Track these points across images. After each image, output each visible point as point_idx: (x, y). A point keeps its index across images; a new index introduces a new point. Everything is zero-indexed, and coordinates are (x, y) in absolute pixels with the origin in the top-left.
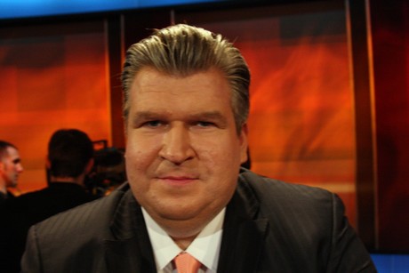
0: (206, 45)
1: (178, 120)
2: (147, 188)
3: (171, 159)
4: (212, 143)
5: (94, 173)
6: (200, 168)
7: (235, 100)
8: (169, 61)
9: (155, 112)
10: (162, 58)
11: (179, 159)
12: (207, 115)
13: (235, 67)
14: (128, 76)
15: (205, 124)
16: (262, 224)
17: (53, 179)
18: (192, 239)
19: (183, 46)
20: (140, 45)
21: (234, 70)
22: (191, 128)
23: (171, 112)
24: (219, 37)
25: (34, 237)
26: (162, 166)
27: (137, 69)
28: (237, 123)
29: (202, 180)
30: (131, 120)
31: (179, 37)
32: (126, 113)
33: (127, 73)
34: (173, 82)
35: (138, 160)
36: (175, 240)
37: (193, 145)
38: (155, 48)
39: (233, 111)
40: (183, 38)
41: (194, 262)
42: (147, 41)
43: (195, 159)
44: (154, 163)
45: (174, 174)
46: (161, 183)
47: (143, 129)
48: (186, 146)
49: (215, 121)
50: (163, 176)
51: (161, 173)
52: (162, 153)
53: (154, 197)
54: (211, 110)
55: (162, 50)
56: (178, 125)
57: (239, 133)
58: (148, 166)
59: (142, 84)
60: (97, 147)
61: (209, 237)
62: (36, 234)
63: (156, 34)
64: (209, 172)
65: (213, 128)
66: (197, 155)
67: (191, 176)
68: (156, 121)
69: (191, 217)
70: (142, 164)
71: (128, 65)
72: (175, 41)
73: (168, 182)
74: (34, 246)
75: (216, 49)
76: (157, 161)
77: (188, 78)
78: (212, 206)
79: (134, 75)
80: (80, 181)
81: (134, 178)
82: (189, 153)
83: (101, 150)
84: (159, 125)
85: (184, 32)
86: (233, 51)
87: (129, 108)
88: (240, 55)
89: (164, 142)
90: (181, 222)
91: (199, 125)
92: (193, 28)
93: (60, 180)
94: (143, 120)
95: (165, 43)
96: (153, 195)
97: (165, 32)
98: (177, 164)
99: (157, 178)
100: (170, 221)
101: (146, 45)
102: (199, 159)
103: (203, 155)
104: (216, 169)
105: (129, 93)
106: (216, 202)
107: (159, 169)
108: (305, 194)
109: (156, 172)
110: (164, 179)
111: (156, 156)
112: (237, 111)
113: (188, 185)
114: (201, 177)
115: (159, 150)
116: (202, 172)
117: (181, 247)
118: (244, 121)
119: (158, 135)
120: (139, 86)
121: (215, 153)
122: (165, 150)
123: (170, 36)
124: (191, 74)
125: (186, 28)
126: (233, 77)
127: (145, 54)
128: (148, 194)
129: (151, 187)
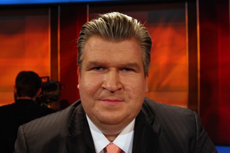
0: (130, 24)
1: (113, 67)
2: (94, 106)
3: (110, 89)
4: (132, 81)
5: (41, 95)
6: (125, 95)
7: (144, 57)
8: (110, 33)
9: (100, 63)
12: (130, 64)
13: (145, 38)
14: (83, 40)
15: (128, 70)
16: (156, 128)
17: (18, 98)
18: (116, 136)
19: (118, 24)
20: (91, 23)
21: (144, 40)
22: (120, 72)
23: (110, 62)
24: (136, 21)
26: (103, 93)
27: (89, 36)
28: (144, 70)
29: (126, 102)
31: (115, 19)
32: (80, 62)
33: (82, 39)
34: (111, 45)
35: (89, 89)
36: (106, 136)
37: (121, 81)
38: (100, 25)
40: (118, 20)
41: (118, 149)
42: (96, 20)
43: (122, 89)
44: (99, 92)
45: (110, 98)
46: (102, 103)
47: (92, 71)
48: (118, 82)
49: (134, 68)
50: (103, 99)
51: (102, 97)
52: (103, 86)
53: (97, 111)
54: (132, 62)
55: (105, 26)
56: (113, 70)
58: (94, 93)
59: (92, 46)
60: (44, 81)
61: (127, 135)
63: (99, 17)
64: (130, 97)
65: (132, 72)
66: (123, 87)
67: (120, 100)
68: (99, 67)
69: (119, 123)
70: (91, 91)
71: (83, 34)
72: (113, 21)
73: (106, 102)
74: (23, 137)
75: (135, 27)
76: (100, 90)
77: (119, 43)
78: (130, 117)
79: (86, 40)
80: (34, 99)
81: (85, 100)
82: (120, 86)
83: (46, 82)
84: (101, 69)
85: (118, 17)
86: (144, 29)
87: (83, 59)
88: (147, 31)
89: (104, 79)
90: (112, 126)
91: (124, 70)
93: (22, 98)
94: (93, 66)
95: (107, 22)
96: (97, 110)
97: (106, 15)
98: (112, 92)
99: (100, 100)
100: (106, 125)
101: (96, 23)
102: (124, 89)
103: (127, 87)
104: (134, 96)
106: (132, 115)
107: (101, 95)
109: (99, 97)
110: (104, 100)
111: (100, 87)
112: (145, 63)
113: (118, 105)
114: (125, 100)
115: (102, 84)
116: (126, 97)
117: (109, 140)
118: (148, 69)
119: (101, 75)
120: (90, 47)
121: (133, 86)
122: (106, 84)
123: (110, 18)
124: (122, 41)
125: (119, 14)
126: (143, 43)
127: (95, 28)
128: (94, 109)
129: (96, 105)
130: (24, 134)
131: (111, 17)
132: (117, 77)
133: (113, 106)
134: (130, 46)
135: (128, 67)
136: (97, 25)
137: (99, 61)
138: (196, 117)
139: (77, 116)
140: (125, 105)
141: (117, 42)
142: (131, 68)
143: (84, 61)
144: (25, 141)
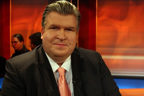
1: (62, 28)
2: (51, 47)
8: (62, 10)
10: (60, 10)
19: (66, 7)
22: (65, 31)
23: (61, 25)
24: (74, 6)
28: (77, 31)
29: (68, 46)
31: (65, 4)
34: (62, 17)
35: (50, 38)
37: (66, 36)
38: (57, 6)
44: (54, 40)
46: (55, 46)
47: (51, 30)
50: (57, 44)
52: (57, 37)
53: (53, 50)
54: (72, 26)
55: (60, 7)
58: (52, 41)
63: (57, 2)
64: (70, 44)
65: (71, 32)
66: (67, 38)
68: (55, 27)
70: (51, 40)
73: (58, 45)
82: (65, 38)
84: (56, 29)
89: (58, 34)
90: (60, 58)
95: (61, 5)
97: (59, 1)
99: (55, 44)
100: (57, 58)
104: (72, 43)
115: (56, 36)
116: (68, 44)
120: (51, 17)
122: (59, 36)
124: (68, 15)
125: (67, 2)
127: (55, 8)
128: (51, 49)
131: (62, 3)
132: (64, 33)
133: (62, 47)
134: (71, 18)
137: (55, 24)
140: (67, 48)
142: (71, 29)
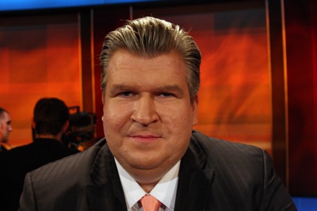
0: (168, 33)
1: (146, 91)
2: (121, 144)
3: (141, 122)
4: (172, 109)
6: (163, 129)
7: (189, 77)
8: (140, 45)
9: (127, 86)
10: (134, 43)
11: (147, 122)
12: (169, 88)
13: (191, 51)
14: (106, 56)
15: (167, 94)
16: (209, 173)
17: (38, 136)
18: (154, 184)
19: (151, 33)
20: (116, 32)
21: (189, 53)
22: (156, 98)
23: (141, 85)
24: (178, 27)
25: (30, 182)
26: (133, 127)
27: (114, 51)
28: (190, 95)
29: (165, 138)
30: (108, 91)
31: (147, 27)
32: (104, 86)
33: (105, 54)
34: (143, 62)
35: (114, 122)
36: (141, 185)
37: (157, 111)
38: (128, 35)
39: (188, 85)
40: (151, 27)
41: (156, 202)
42: (122, 29)
43: (159, 122)
44: (127, 125)
45: (142, 134)
46: (132, 140)
47: (118, 98)
48: (152, 112)
49: (175, 93)
50: (133, 135)
51: (132, 133)
52: (133, 117)
53: (126, 151)
54: (172, 84)
55: (134, 36)
56: (146, 96)
57: (192, 102)
58: (121, 127)
59: (118, 63)
60: (72, 112)
61: (168, 183)
62: (31, 180)
63: (128, 24)
64: (170, 132)
65: (173, 98)
66: (160, 119)
67: (155, 135)
68: (128, 92)
69: (156, 167)
70: (117, 125)
71: (106, 48)
72: (145, 30)
73: (138, 139)
74: (30, 189)
75: (176, 37)
76: (129, 123)
77: (154, 59)
78: (171, 159)
79: (111, 56)
81: (110, 136)
82: (155, 117)
83: (75, 114)
84: (131, 95)
85: (151, 23)
86: (188, 38)
87: (107, 81)
88: (194, 42)
89: (134, 109)
90: (147, 171)
91: (162, 96)
92: (158, 20)
93: (42, 137)
94: (119, 91)
95: (137, 31)
96: (125, 149)
97: (136, 22)
98: (145, 125)
99: (129, 136)
100: (138, 170)
101: (122, 33)
102: (162, 122)
103: (165, 119)
104: (175, 130)
105: (106, 70)
106: (174, 156)
107: (130, 129)
108: (242, 150)
109: (128, 132)
110: (134, 137)
111: (129, 119)
112: (191, 85)
113: (153, 142)
114: (163, 136)
115: (131, 115)
116: (164, 132)
117: (146, 190)
118: (196, 93)
119: (130, 103)
120: (115, 64)
121: (174, 117)
122: (136, 115)
123: (140, 25)
124: (157, 56)
126: (188, 58)
127: (121, 40)
128: (121, 148)
129: (124, 143)
130: (32, 183)
131: (142, 23)
132: (151, 105)
133: (146, 144)
134: (169, 63)
135: (166, 91)
136: (123, 35)
138: (265, 157)
139: (103, 159)
140: (163, 143)
141: (151, 58)
142: (170, 92)
143: (108, 84)
144: (32, 193)
